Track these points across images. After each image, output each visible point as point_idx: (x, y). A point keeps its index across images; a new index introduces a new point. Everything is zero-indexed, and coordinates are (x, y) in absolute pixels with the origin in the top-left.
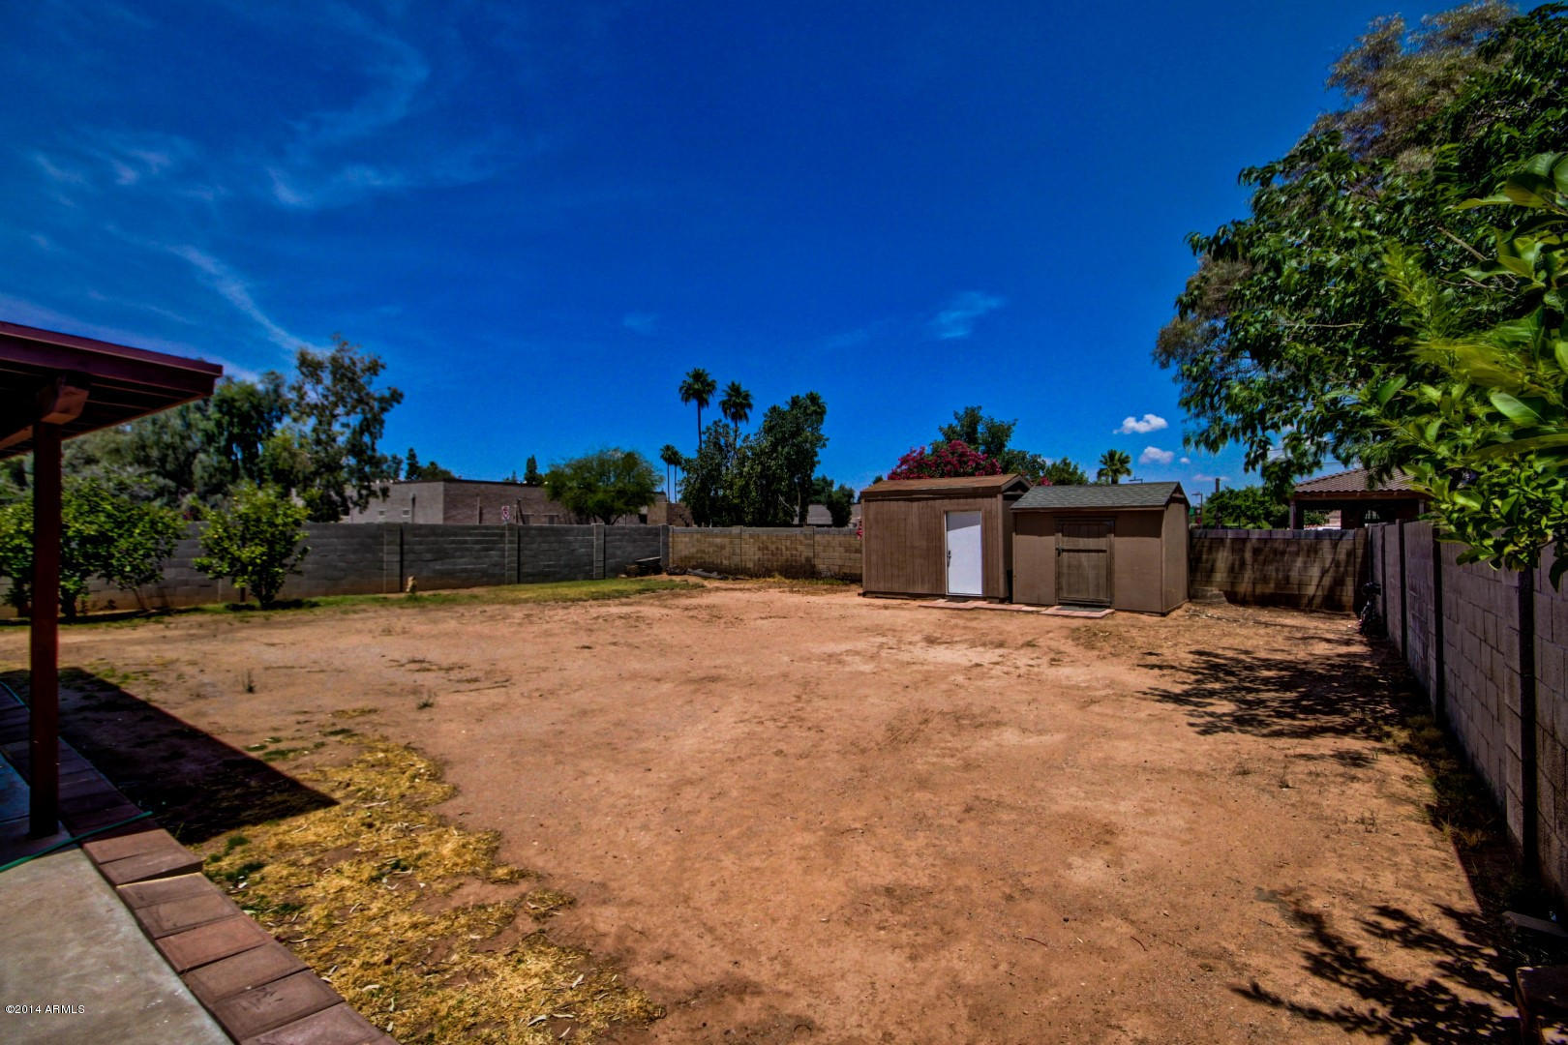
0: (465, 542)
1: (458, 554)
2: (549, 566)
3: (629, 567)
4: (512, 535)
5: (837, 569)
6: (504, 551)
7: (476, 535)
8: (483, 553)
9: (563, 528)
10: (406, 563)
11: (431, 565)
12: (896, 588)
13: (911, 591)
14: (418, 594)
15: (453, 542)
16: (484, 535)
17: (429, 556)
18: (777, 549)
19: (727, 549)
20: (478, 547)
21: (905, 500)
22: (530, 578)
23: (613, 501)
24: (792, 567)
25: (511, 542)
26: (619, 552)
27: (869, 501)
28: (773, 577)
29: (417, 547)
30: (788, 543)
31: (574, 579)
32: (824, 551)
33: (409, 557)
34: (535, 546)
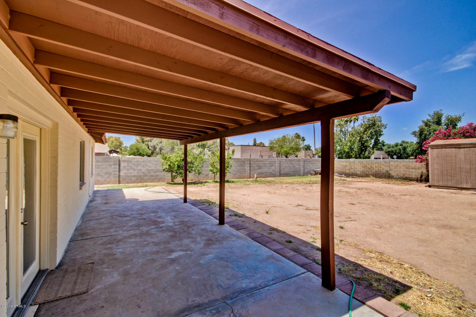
0: (266, 164)
1: (264, 167)
2: (288, 171)
3: (311, 172)
4: (278, 162)
5: (402, 175)
6: (276, 166)
7: (269, 161)
8: (270, 167)
9: (292, 159)
10: (251, 170)
11: (257, 170)
12: (450, 184)
13: (459, 186)
14: (258, 179)
15: (263, 164)
16: (271, 161)
17: (256, 168)
18: (371, 167)
19: (348, 167)
20: (269, 165)
21: (455, 148)
22: (283, 175)
23: (289, 151)
24: (378, 174)
25: (278, 164)
26: (308, 167)
27: (433, 149)
28: (370, 177)
29: (254, 165)
30: (377, 165)
31: (295, 176)
32: (395, 168)
33: (252, 168)
34: (284, 165)
